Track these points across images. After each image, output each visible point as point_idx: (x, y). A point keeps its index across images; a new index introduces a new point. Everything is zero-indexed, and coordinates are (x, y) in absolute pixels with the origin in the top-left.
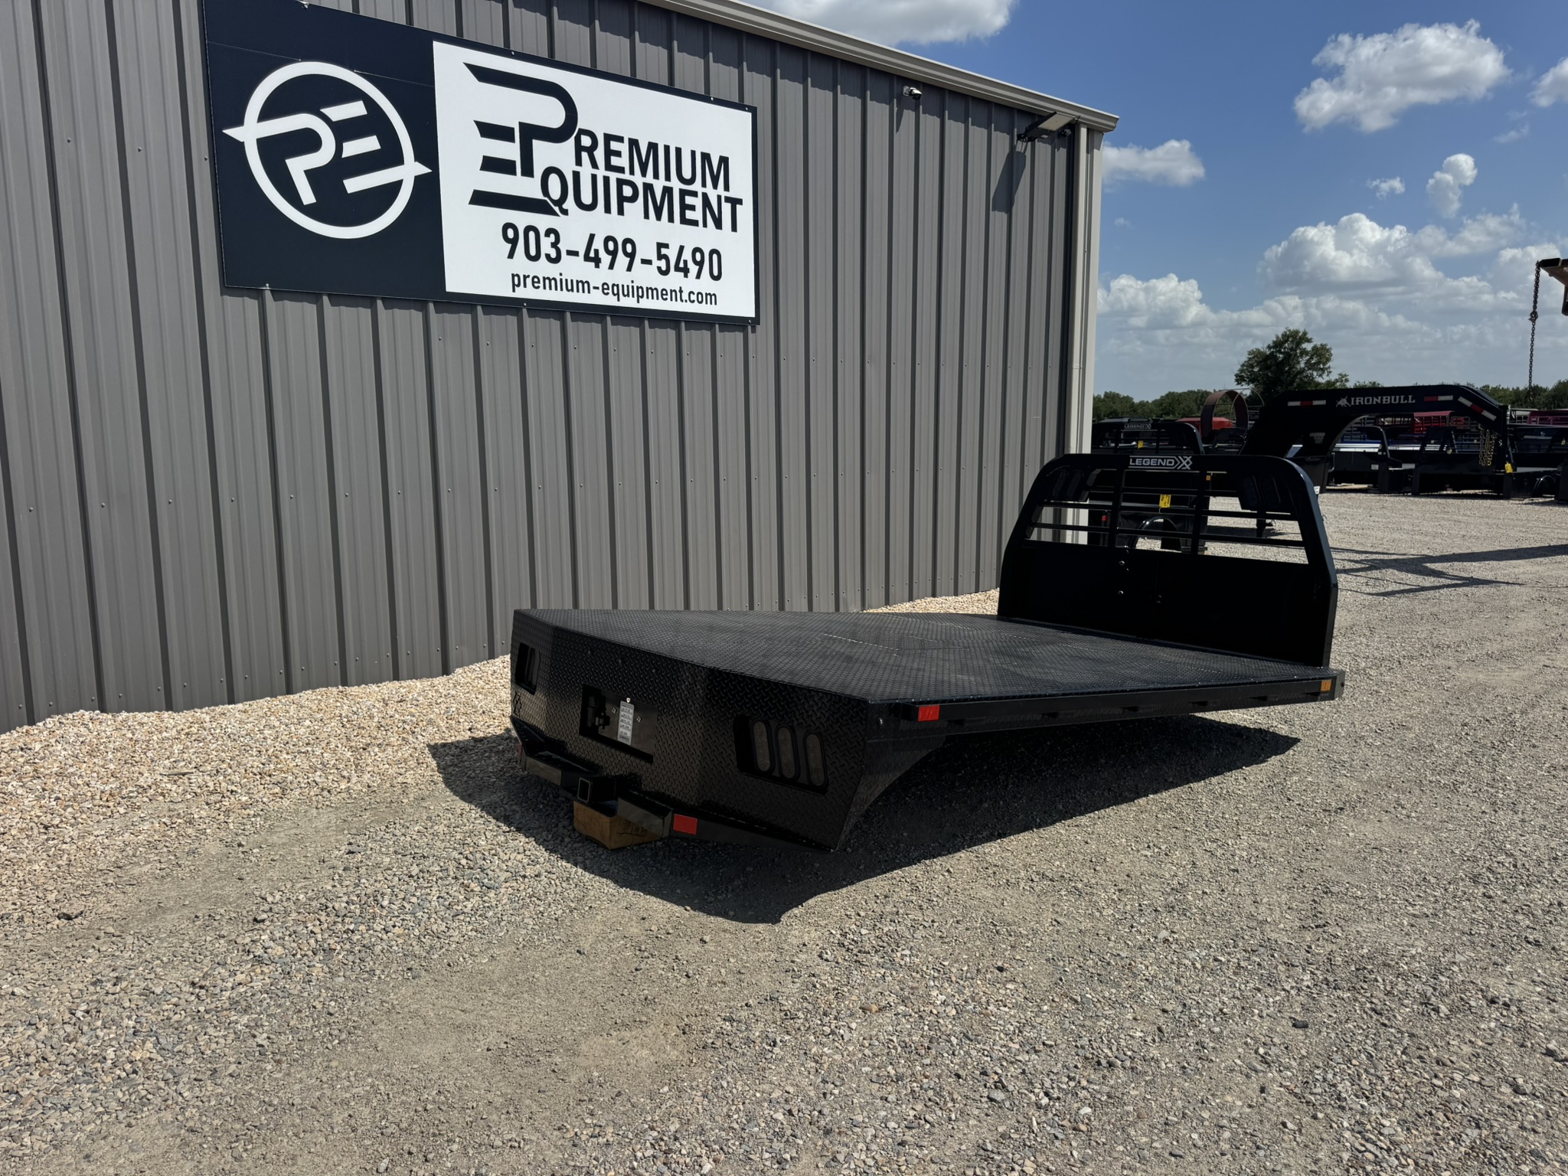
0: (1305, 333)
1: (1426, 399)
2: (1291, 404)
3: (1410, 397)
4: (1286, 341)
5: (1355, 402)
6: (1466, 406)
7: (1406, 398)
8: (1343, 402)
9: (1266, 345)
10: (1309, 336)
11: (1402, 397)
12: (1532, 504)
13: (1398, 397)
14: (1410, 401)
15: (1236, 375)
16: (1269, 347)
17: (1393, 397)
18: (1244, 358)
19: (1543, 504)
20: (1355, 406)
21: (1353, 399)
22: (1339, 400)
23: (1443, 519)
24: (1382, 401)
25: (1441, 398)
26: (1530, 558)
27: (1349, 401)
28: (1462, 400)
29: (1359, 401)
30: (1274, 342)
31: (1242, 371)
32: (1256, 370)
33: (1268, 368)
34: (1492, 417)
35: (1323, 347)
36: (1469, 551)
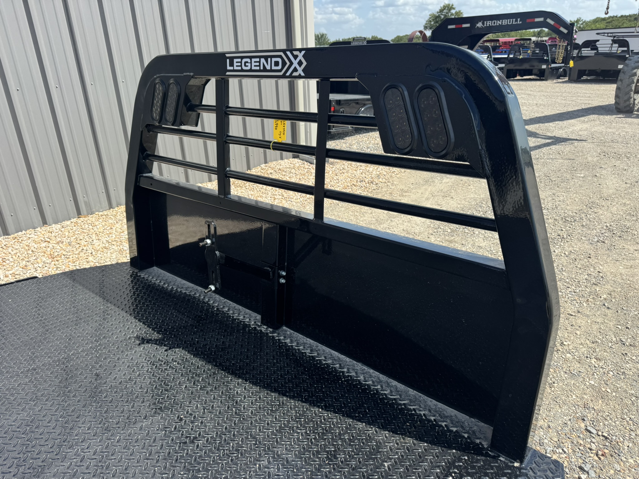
0: (452, 5)
1: (528, 21)
2: (450, 27)
3: (519, 19)
4: (445, 9)
5: (487, 25)
6: (551, 24)
7: (516, 21)
8: (480, 25)
9: (436, 12)
10: (454, 7)
11: (514, 20)
12: (558, 83)
13: (511, 20)
14: (518, 23)
15: (424, 26)
16: (438, 13)
17: (509, 20)
18: (427, 18)
19: (563, 82)
20: (487, 27)
21: (485, 22)
22: (478, 23)
23: (522, 93)
24: (502, 23)
25: (537, 20)
26: (576, 118)
27: (483, 24)
28: (549, 20)
29: (489, 23)
30: (440, 10)
31: (426, 24)
32: (432, 23)
33: (437, 22)
34: (565, 31)
35: (460, 11)
36: (543, 115)
